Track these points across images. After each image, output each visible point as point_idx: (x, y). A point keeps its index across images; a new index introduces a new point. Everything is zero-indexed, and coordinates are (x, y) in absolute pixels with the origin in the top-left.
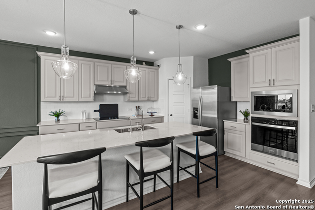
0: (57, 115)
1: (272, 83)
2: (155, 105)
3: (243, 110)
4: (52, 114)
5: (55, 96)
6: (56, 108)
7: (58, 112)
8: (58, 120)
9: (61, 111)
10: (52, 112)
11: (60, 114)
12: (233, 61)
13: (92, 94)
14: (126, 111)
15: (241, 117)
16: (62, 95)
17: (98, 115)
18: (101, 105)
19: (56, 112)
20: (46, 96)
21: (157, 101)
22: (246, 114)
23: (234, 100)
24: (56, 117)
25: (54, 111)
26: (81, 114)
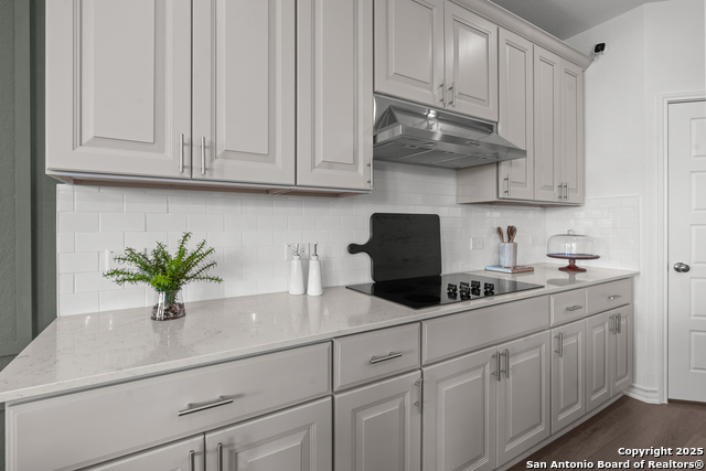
0: (168, 273)
4: (134, 268)
5: (156, 142)
6: (162, 229)
7: (173, 253)
8: (173, 312)
9: (191, 247)
10: (133, 256)
11: (188, 265)
13: (366, 152)
16: (202, 133)
17: (362, 270)
18: (377, 219)
19: (161, 254)
20: (88, 135)
24: (160, 288)
25: (146, 246)
26: (296, 262)
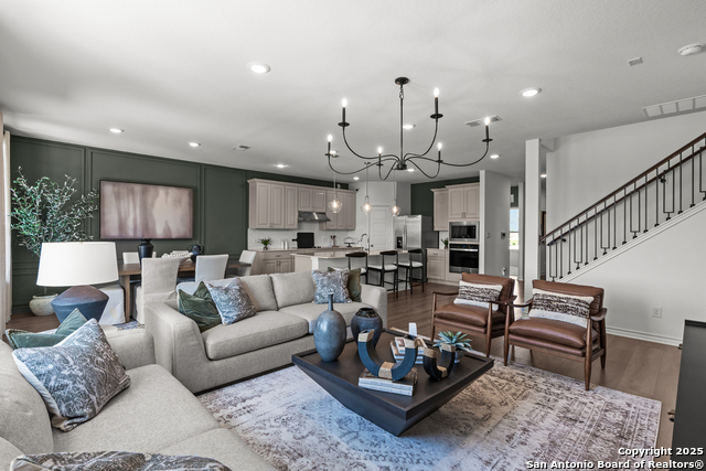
0: (266, 242)
1: (464, 215)
2: (350, 234)
3: (444, 239)
4: (260, 241)
6: (265, 235)
7: (267, 240)
9: (269, 239)
11: (268, 242)
12: (436, 192)
13: (296, 221)
14: (321, 240)
15: (442, 246)
17: (295, 244)
18: (299, 234)
21: (354, 230)
22: (446, 243)
23: (436, 229)
